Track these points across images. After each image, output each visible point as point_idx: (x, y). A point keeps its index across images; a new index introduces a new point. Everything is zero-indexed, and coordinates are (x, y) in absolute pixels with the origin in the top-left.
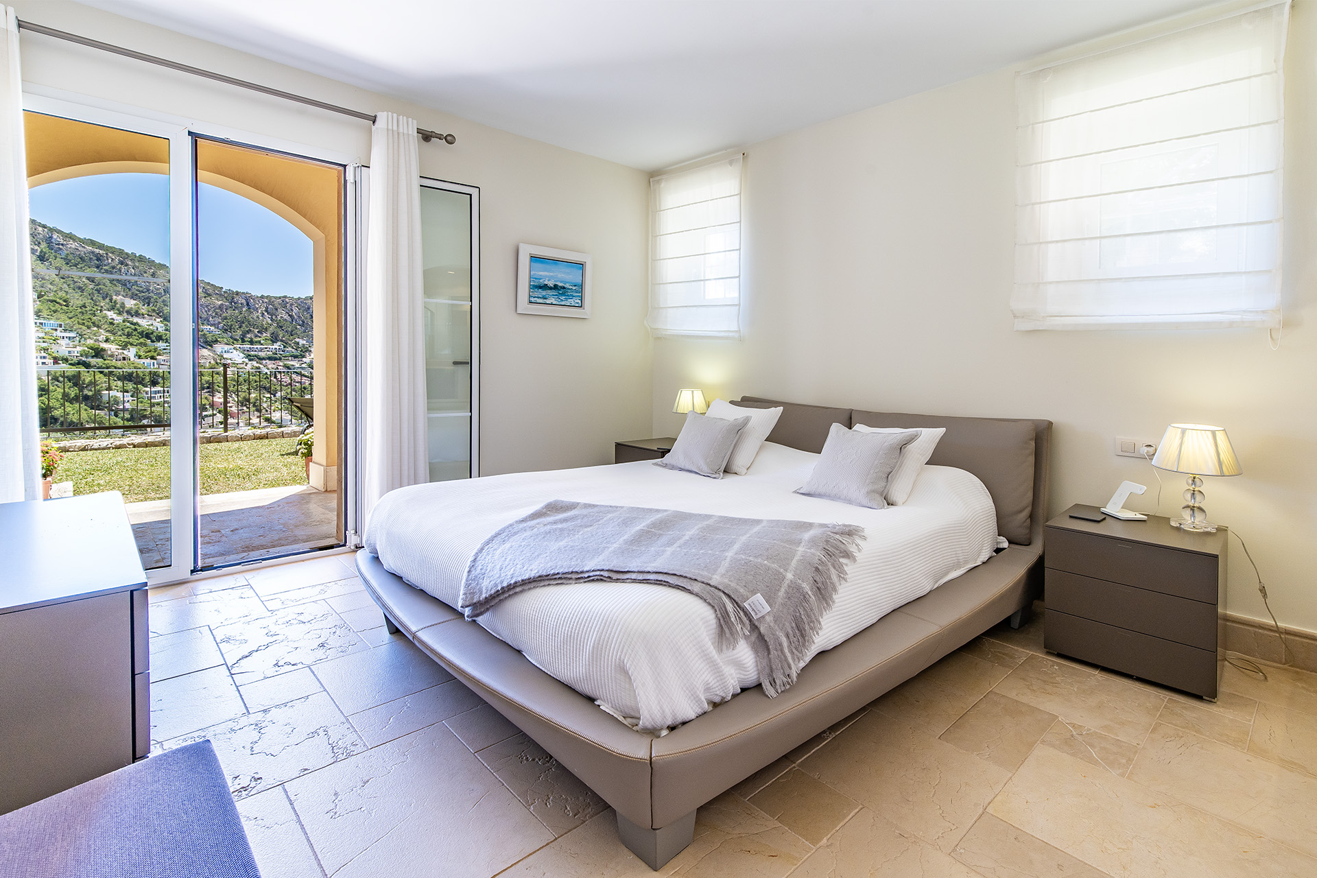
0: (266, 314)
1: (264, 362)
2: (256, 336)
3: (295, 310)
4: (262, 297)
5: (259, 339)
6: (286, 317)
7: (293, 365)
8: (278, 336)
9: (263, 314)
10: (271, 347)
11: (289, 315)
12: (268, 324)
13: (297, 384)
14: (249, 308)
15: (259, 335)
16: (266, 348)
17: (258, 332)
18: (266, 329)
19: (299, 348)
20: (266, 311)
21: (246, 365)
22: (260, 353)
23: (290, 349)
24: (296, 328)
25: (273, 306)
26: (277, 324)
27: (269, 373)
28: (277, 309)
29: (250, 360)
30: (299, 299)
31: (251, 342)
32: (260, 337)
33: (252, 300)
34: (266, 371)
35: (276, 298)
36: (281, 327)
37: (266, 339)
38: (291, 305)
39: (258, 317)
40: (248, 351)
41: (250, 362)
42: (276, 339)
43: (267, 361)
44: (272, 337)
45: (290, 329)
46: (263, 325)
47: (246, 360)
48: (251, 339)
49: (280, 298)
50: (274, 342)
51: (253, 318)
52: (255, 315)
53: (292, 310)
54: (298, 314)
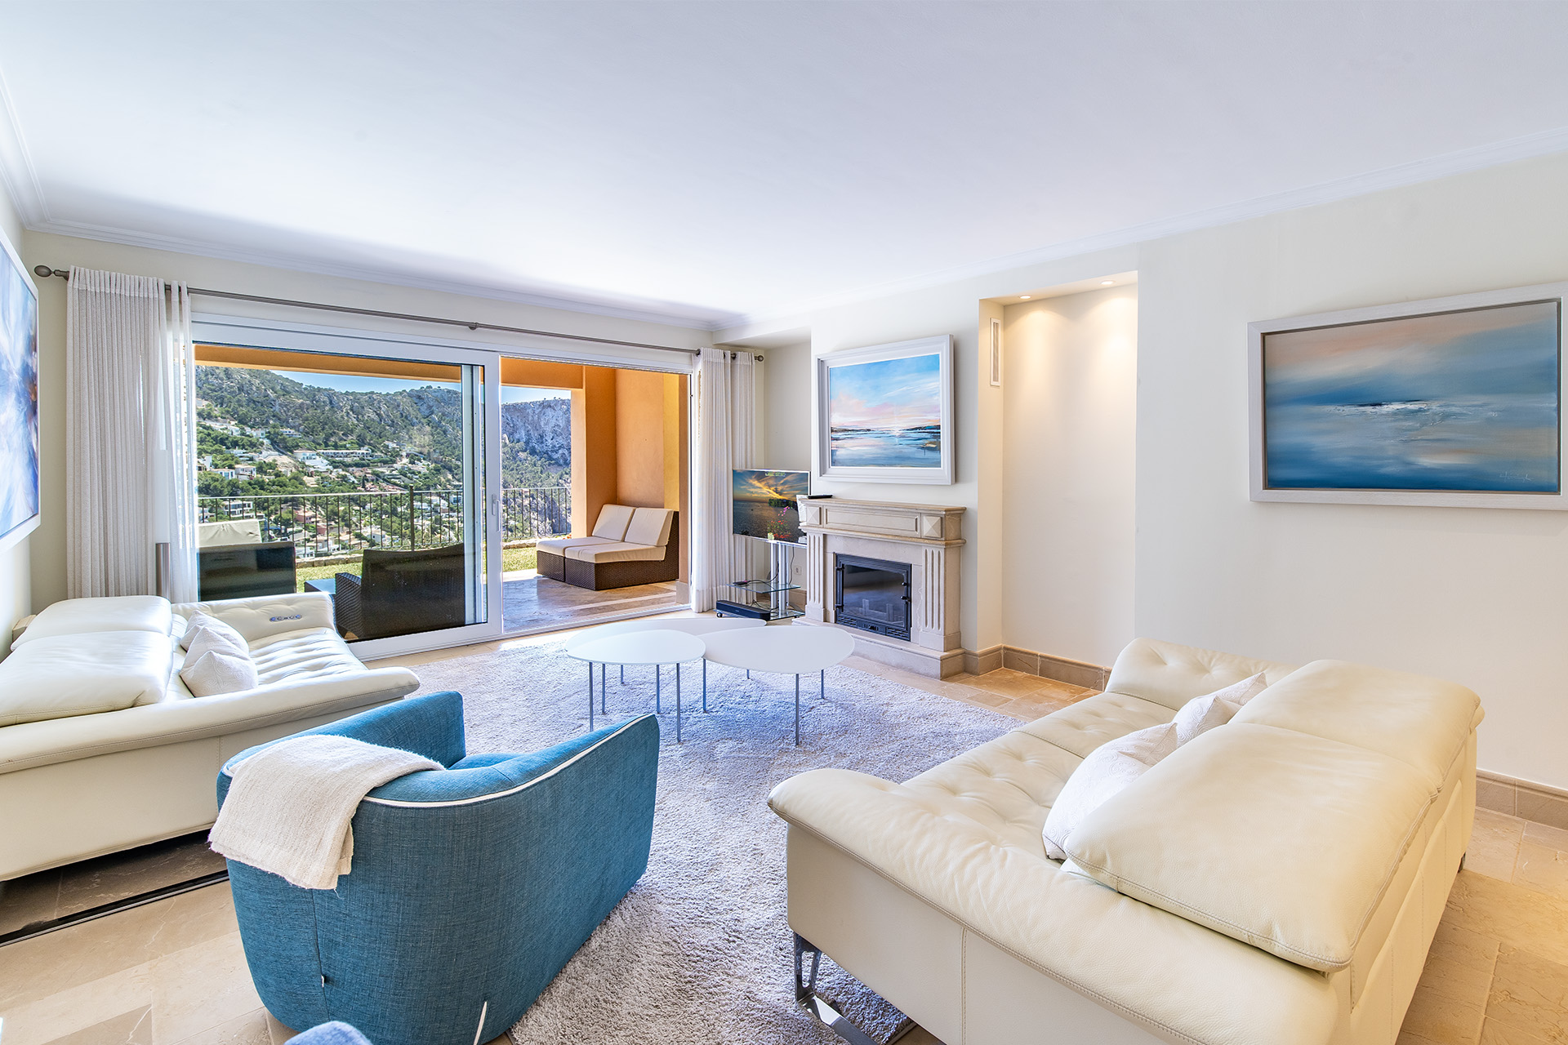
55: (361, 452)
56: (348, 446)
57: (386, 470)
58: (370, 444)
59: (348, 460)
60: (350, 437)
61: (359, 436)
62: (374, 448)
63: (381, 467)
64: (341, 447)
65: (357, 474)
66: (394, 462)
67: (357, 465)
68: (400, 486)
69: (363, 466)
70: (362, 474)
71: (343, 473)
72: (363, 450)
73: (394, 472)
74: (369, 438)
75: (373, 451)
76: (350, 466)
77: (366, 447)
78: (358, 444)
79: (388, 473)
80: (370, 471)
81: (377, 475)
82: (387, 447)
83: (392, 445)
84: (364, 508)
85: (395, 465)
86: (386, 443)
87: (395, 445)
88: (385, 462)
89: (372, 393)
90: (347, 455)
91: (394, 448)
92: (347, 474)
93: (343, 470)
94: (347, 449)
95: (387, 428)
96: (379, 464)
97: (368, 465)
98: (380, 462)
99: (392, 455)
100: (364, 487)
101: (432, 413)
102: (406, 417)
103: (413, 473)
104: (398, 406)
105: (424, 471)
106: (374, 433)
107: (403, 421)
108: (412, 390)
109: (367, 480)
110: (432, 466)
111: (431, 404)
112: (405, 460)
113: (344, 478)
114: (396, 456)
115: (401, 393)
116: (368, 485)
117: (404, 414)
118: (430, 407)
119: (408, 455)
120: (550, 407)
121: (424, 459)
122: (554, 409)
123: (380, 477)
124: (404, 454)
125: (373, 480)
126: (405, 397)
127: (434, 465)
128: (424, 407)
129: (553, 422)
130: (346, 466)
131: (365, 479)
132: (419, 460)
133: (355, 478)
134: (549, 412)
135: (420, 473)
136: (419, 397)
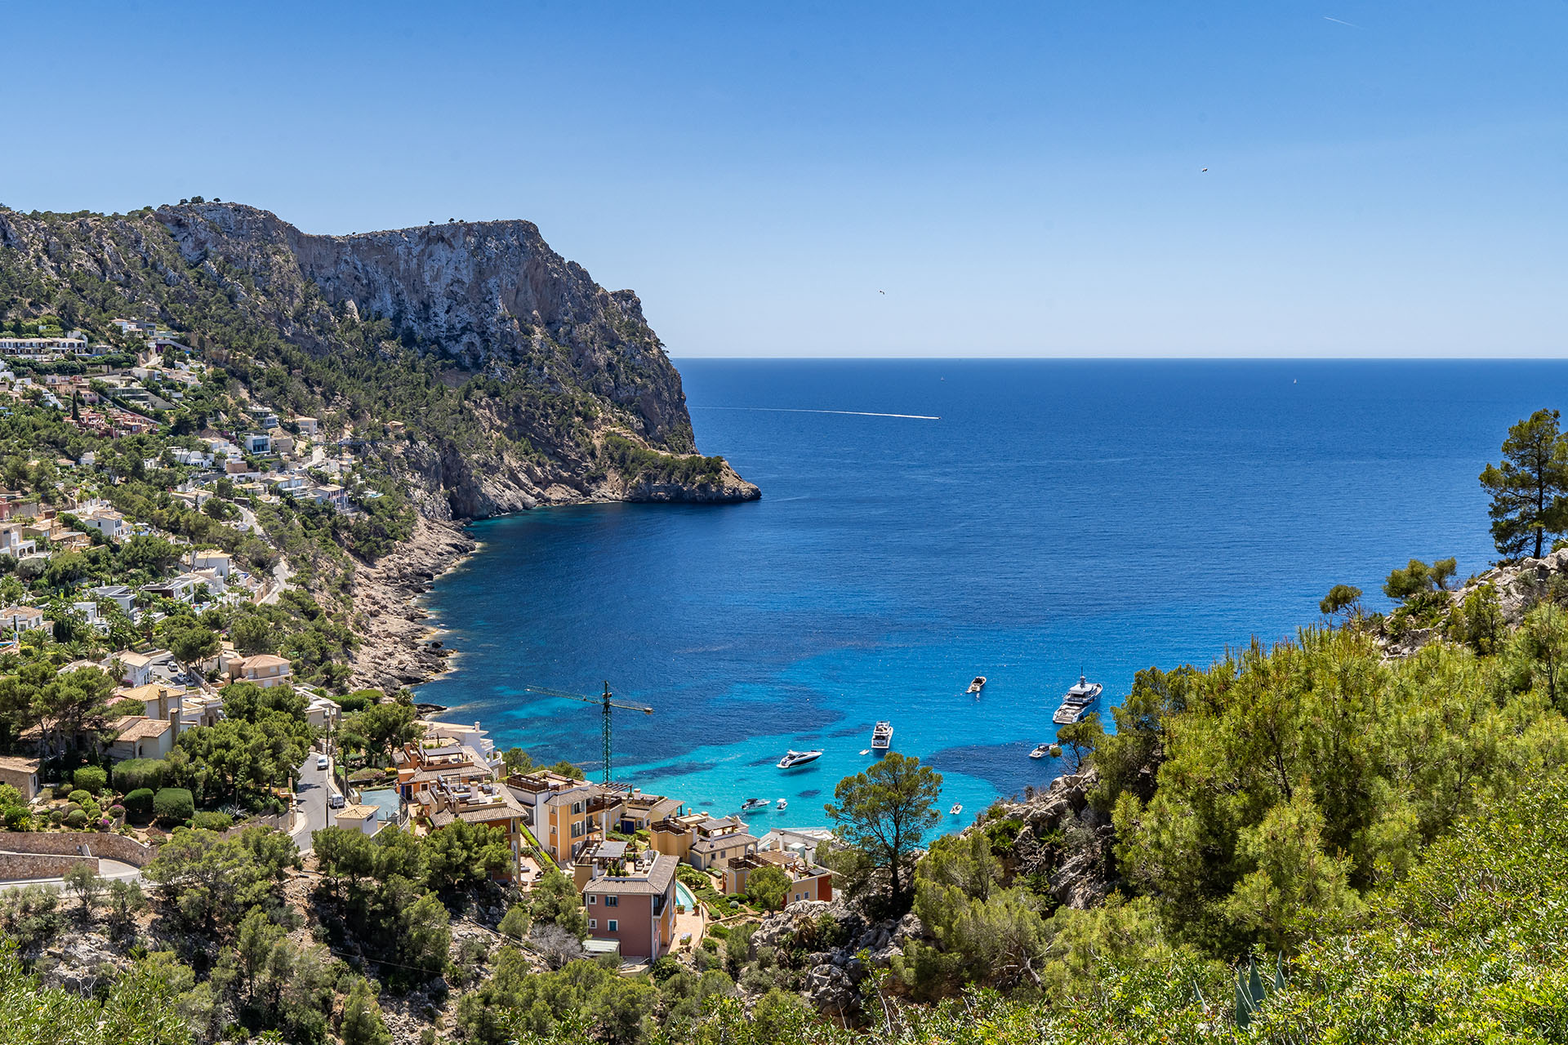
0: (45, 258)
1: (49, 378)
2: (27, 315)
3: (109, 246)
4: (35, 216)
5: (34, 322)
6: (90, 265)
7: (112, 386)
8: (74, 312)
9: (39, 259)
10: (62, 341)
11: (96, 261)
12: (52, 283)
13: (123, 433)
14: (9, 246)
15: (35, 312)
16: (51, 344)
17: (31, 304)
18: (48, 297)
19: (122, 341)
20: (46, 251)
21: (11, 388)
22: (39, 358)
23: (103, 345)
24: (114, 292)
25: (60, 237)
26: (72, 282)
27: (61, 406)
28: (68, 246)
29: (18, 375)
30: (116, 216)
31: (18, 330)
32: (36, 317)
33: (13, 225)
34: (54, 400)
35: (64, 217)
36: (80, 290)
37: (50, 322)
38: (100, 234)
39: (28, 267)
40: (12, 352)
41: (19, 381)
42: (71, 321)
43: (56, 376)
44: (62, 316)
45: (99, 295)
46: (40, 286)
47: (9, 375)
48: (18, 322)
49: (73, 217)
50: (66, 328)
51: (18, 270)
52: (23, 261)
53: (101, 246)
54: (114, 257)
55: (67, 341)
56: (41, 328)
57: (116, 381)
58: (84, 325)
59: (43, 359)
60: (45, 311)
61: (63, 307)
62: (93, 333)
63: (108, 374)
64: (29, 330)
65: (62, 390)
66: (134, 363)
67: (61, 370)
68: (147, 415)
69: (73, 371)
70: (72, 389)
71: (35, 387)
72: (72, 339)
73: (134, 386)
74: (81, 312)
75: (91, 340)
76: (46, 371)
77: (78, 331)
78: (61, 325)
79: (121, 386)
80: (86, 382)
81: (101, 391)
82: (119, 330)
83: (128, 327)
84: (78, 463)
85: (135, 370)
86: (117, 321)
87: (133, 327)
88: (115, 364)
89: (85, 214)
90: (41, 349)
91: (132, 333)
92: (41, 388)
93: (34, 381)
94: (41, 336)
95: (118, 289)
96: (105, 368)
97: (83, 371)
98: (107, 363)
99: (128, 348)
100: (76, 416)
101: (205, 256)
102: (154, 266)
103: (172, 387)
104: (138, 241)
105: (193, 382)
106: (92, 301)
107: (149, 275)
108: (164, 207)
109: (82, 403)
110: (209, 371)
111: (202, 236)
112: (155, 360)
113: (36, 397)
114: (138, 350)
115: (142, 215)
116: (85, 413)
117: (150, 260)
118: (200, 244)
119: (160, 348)
120: (442, 239)
121: (192, 357)
122: (451, 246)
123: (106, 395)
124: (152, 345)
125: (93, 403)
126: (149, 221)
127: (211, 369)
128: (188, 246)
129: (448, 275)
130: (40, 371)
131: (78, 400)
132: (183, 359)
133: (59, 397)
134: (441, 251)
135: (184, 386)
136: (179, 224)
